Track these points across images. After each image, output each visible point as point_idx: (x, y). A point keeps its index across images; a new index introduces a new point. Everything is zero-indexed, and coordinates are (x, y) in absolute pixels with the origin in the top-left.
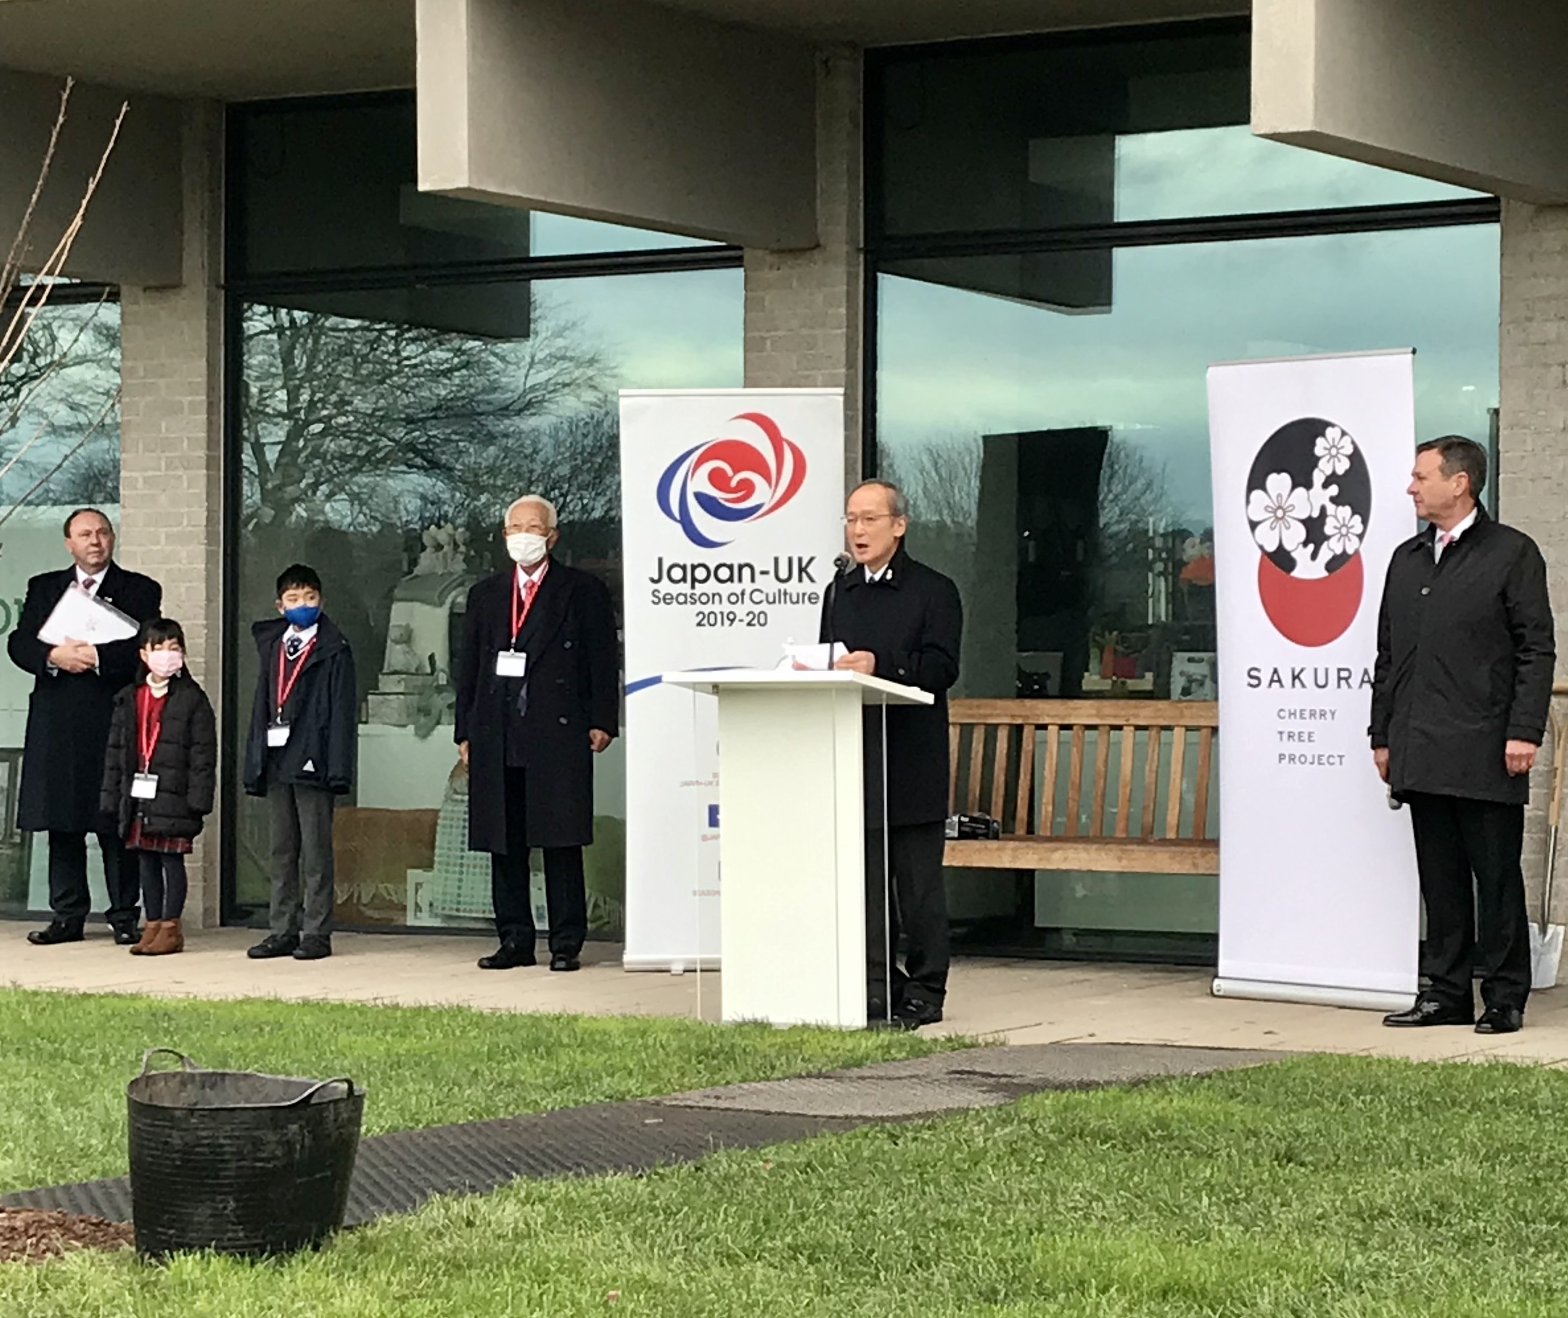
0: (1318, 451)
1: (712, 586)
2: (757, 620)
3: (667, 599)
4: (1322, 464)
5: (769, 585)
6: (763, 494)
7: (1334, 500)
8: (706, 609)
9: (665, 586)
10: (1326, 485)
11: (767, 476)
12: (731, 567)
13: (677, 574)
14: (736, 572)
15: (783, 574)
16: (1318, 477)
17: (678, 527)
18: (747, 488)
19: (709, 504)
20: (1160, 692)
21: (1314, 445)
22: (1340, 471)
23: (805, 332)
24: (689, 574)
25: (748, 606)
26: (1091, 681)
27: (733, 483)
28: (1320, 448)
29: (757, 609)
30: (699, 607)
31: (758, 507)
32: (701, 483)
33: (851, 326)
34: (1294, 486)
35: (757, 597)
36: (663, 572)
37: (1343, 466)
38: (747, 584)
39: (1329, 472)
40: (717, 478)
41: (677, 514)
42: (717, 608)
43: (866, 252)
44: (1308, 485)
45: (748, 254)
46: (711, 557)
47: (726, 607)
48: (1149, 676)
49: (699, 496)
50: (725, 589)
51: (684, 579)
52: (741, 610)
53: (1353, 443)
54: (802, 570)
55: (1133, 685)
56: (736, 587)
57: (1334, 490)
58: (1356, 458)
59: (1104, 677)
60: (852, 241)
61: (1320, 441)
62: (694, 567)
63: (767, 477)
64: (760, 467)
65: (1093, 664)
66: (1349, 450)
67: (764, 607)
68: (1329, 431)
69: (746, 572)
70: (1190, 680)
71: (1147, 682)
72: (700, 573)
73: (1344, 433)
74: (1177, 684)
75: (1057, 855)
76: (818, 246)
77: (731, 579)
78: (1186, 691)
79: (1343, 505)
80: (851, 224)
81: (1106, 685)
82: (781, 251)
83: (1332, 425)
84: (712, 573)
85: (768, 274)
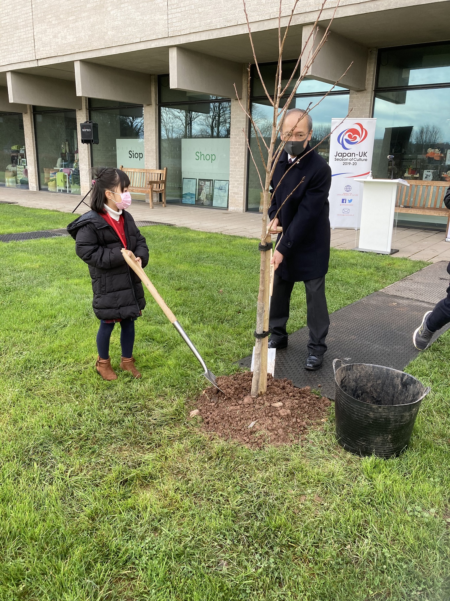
1: (347, 157)
3: (338, 160)
5: (358, 157)
6: (358, 139)
8: (345, 162)
9: (338, 157)
11: (359, 135)
14: (351, 155)
15: (361, 155)
18: (355, 138)
19: (347, 141)
20: (421, 178)
24: (342, 155)
26: (406, 175)
27: (353, 137)
31: (357, 142)
32: (346, 137)
33: (371, 106)
35: (355, 159)
36: (337, 154)
38: (353, 157)
40: (350, 136)
41: (341, 143)
42: (347, 161)
43: (374, 91)
45: (351, 91)
47: (349, 161)
48: (418, 174)
49: (345, 139)
50: (349, 158)
52: (352, 162)
54: (365, 154)
55: (415, 176)
56: (351, 158)
59: (409, 174)
60: (373, 89)
62: (343, 154)
64: (358, 133)
65: (407, 172)
67: (356, 161)
69: (354, 154)
70: (427, 175)
71: (418, 176)
74: (424, 176)
76: (366, 90)
77: (350, 156)
78: (426, 178)
81: (410, 176)
82: (358, 91)
84: (347, 155)
85: (355, 96)
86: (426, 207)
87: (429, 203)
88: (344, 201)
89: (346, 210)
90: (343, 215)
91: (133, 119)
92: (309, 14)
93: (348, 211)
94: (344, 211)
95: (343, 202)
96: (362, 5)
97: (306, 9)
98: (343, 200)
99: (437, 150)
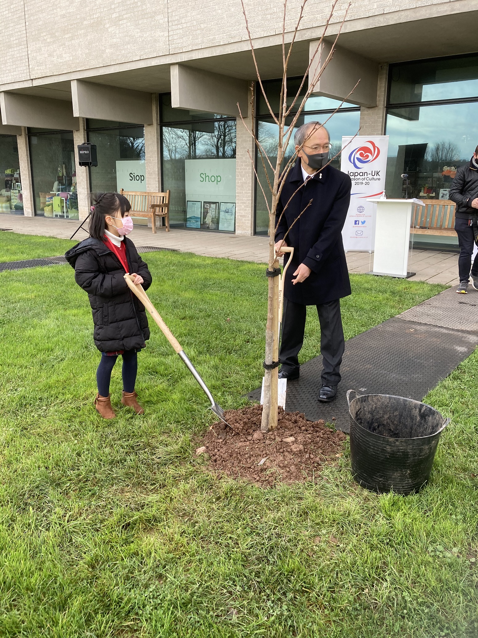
2: (367, 184)
5: (370, 176)
6: (370, 158)
8: (357, 181)
12: (363, 173)
18: (367, 156)
19: (359, 160)
20: (437, 197)
23: (373, 124)
25: (366, 181)
26: (422, 194)
27: (365, 155)
29: (367, 181)
30: (356, 181)
31: (369, 160)
32: (358, 155)
33: (383, 123)
35: (367, 179)
38: (366, 176)
40: (361, 155)
41: (352, 162)
42: (359, 181)
43: (386, 107)
45: (362, 108)
46: (359, 171)
47: (361, 181)
48: (434, 193)
49: (357, 158)
50: (361, 177)
51: (353, 175)
52: (364, 182)
54: (377, 173)
55: (431, 195)
56: (363, 177)
59: (424, 193)
60: (384, 105)
62: (355, 173)
63: (372, 154)
64: (370, 152)
67: (369, 181)
70: (444, 194)
71: (434, 195)
74: (441, 195)
75: (426, 232)
76: (377, 106)
77: (362, 175)
78: (442, 197)
80: (384, 102)
81: (426, 195)
82: (369, 108)
84: (359, 174)
85: (366, 112)
86: (443, 228)
87: (447, 223)
88: (357, 223)
89: (359, 232)
90: (357, 237)
91: (134, 139)
92: (316, 29)
93: (361, 233)
94: (357, 233)
95: (355, 224)
96: (371, 19)
97: (313, 24)
98: (356, 221)
99: (453, 168)
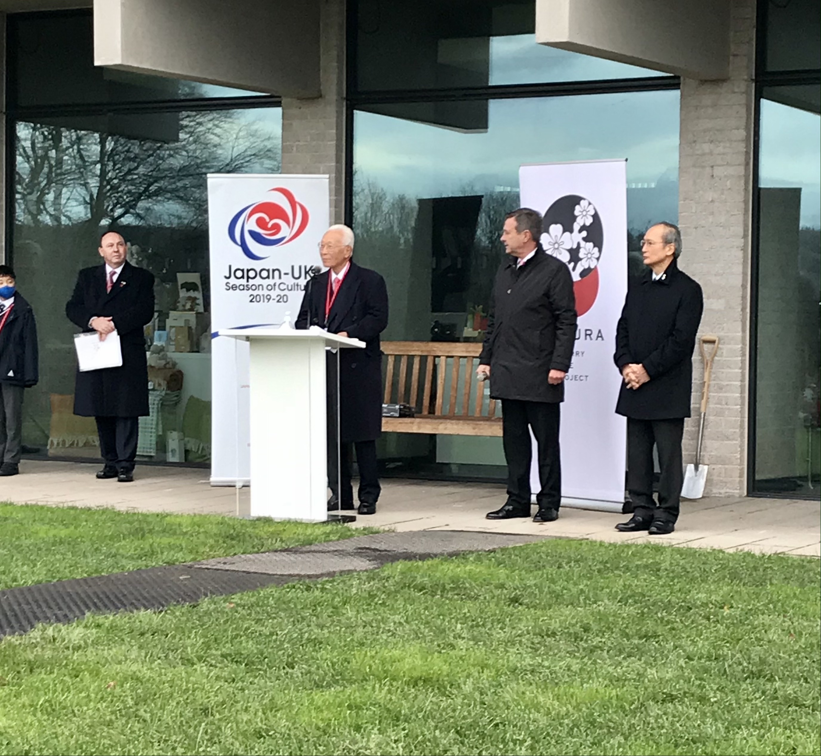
0: (576, 213)
1: (258, 281)
2: (282, 299)
3: (234, 288)
4: (578, 219)
5: (289, 280)
6: (285, 231)
7: (585, 239)
8: (255, 293)
9: (233, 281)
10: (580, 231)
11: (287, 221)
12: (268, 271)
13: (239, 274)
14: (271, 273)
15: (297, 275)
16: (576, 227)
17: (240, 249)
18: (277, 228)
19: (256, 236)
21: (574, 210)
22: (588, 224)
23: (314, 143)
24: (246, 274)
25: (278, 292)
26: (467, 331)
27: (270, 226)
28: (578, 210)
29: (282, 293)
30: (251, 292)
31: (283, 238)
32: (252, 225)
33: (339, 140)
34: (564, 231)
35: (282, 287)
36: (231, 273)
37: (589, 221)
38: (277, 280)
39: (582, 224)
40: (261, 223)
41: (239, 242)
42: (260, 292)
43: (347, 99)
44: (571, 231)
46: (257, 265)
47: (266, 292)
49: (250, 232)
50: (265, 283)
51: (243, 277)
52: (274, 294)
53: (595, 209)
56: (270, 281)
57: (584, 234)
58: (596, 217)
59: (475, 329)
60: (339, 93)
61: (577, 207)
62: (248, 271)
64: (284, 217)
65: (470, 323)
66: (593, 213)
67: (286, 292)
68: (582, 202)
69: (276, 273)
72: (252, 274)
73: (590, 204)
76: (321, 96)
77: (268, 277)
79: (589, 241)
80: (339, 83)
81: (475, 334)
82: (302, 99)
83: (584, 199)
84: (258, 274)
85: (294, 111)
